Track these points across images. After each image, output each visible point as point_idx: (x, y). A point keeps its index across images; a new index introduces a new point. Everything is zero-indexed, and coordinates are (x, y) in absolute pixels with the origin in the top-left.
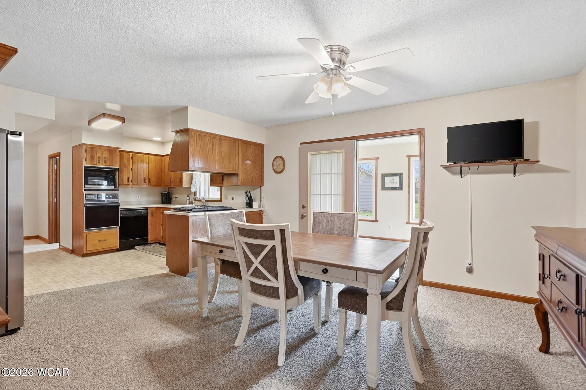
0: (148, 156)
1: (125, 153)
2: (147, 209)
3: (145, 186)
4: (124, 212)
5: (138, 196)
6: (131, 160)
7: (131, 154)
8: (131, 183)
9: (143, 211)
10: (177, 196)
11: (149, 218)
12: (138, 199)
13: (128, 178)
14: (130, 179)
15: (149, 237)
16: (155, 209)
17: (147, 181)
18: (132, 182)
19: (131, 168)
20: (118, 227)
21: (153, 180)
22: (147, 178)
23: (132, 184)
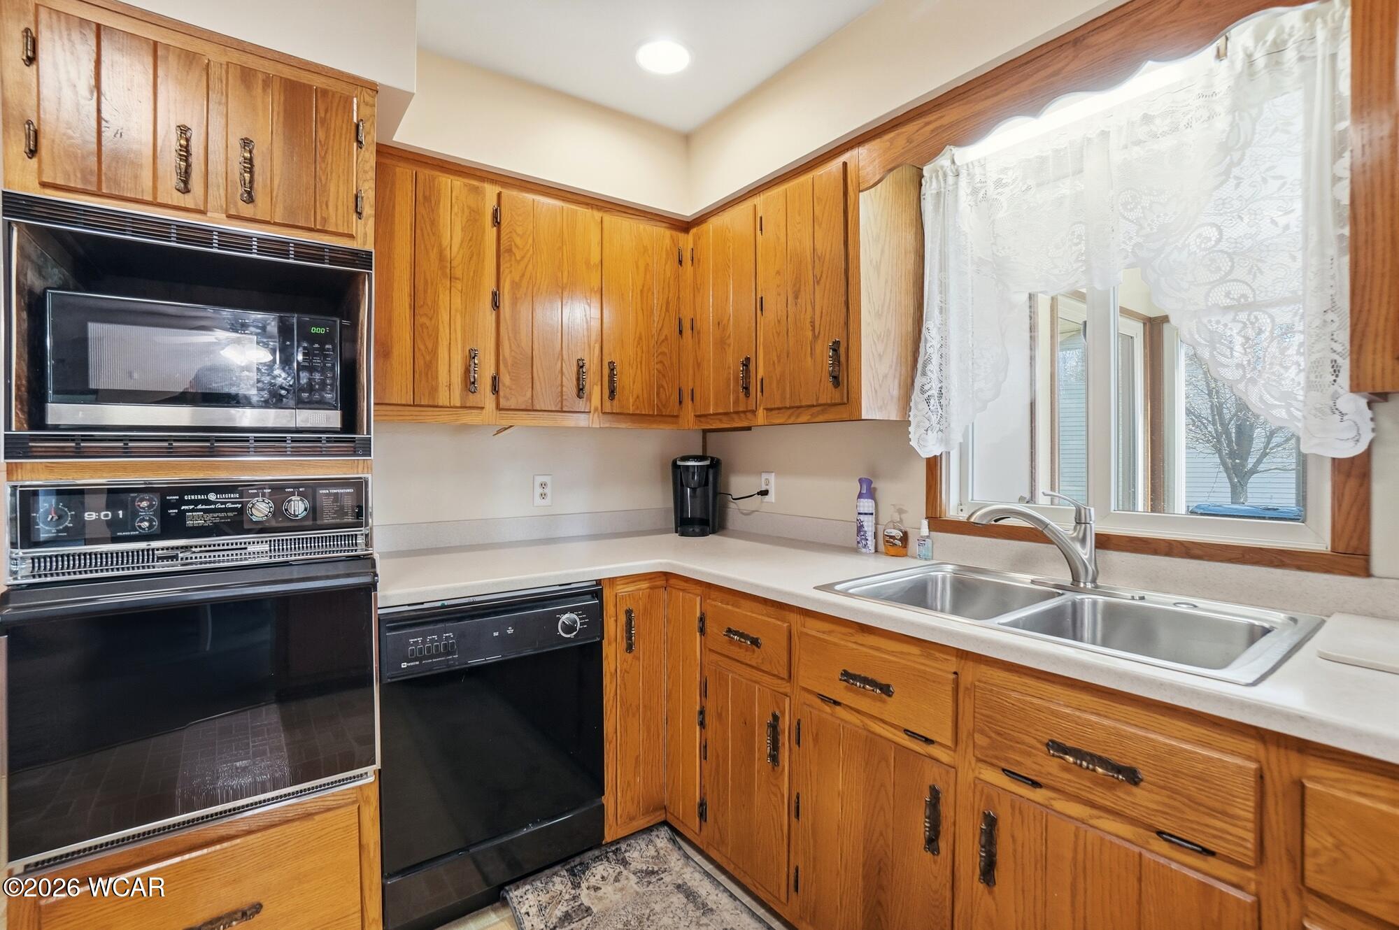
0: (597, 215)
1: (450, 185)
2: (596, 590)
3: (582, 421)
4: (415, 641)
5: (543, 485)
6: (491, 233)
7: (491, 191)
8: (489, 400)
9: (564, 612)
10: (771, 481)
11: (612, 656)
12: (538, 501)
13: (472, 355)
14: (486, 370)
15: (608, 800)
16: (645, 585)
17: (596, 393)
18: (495, 389)
19: (489, 285)
20: (369, 776)
21: (632, 382)
22: (592, 366)
23: (498, 408)
